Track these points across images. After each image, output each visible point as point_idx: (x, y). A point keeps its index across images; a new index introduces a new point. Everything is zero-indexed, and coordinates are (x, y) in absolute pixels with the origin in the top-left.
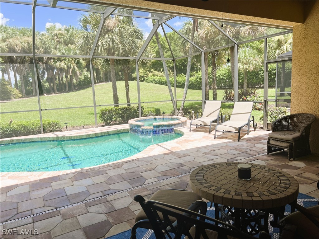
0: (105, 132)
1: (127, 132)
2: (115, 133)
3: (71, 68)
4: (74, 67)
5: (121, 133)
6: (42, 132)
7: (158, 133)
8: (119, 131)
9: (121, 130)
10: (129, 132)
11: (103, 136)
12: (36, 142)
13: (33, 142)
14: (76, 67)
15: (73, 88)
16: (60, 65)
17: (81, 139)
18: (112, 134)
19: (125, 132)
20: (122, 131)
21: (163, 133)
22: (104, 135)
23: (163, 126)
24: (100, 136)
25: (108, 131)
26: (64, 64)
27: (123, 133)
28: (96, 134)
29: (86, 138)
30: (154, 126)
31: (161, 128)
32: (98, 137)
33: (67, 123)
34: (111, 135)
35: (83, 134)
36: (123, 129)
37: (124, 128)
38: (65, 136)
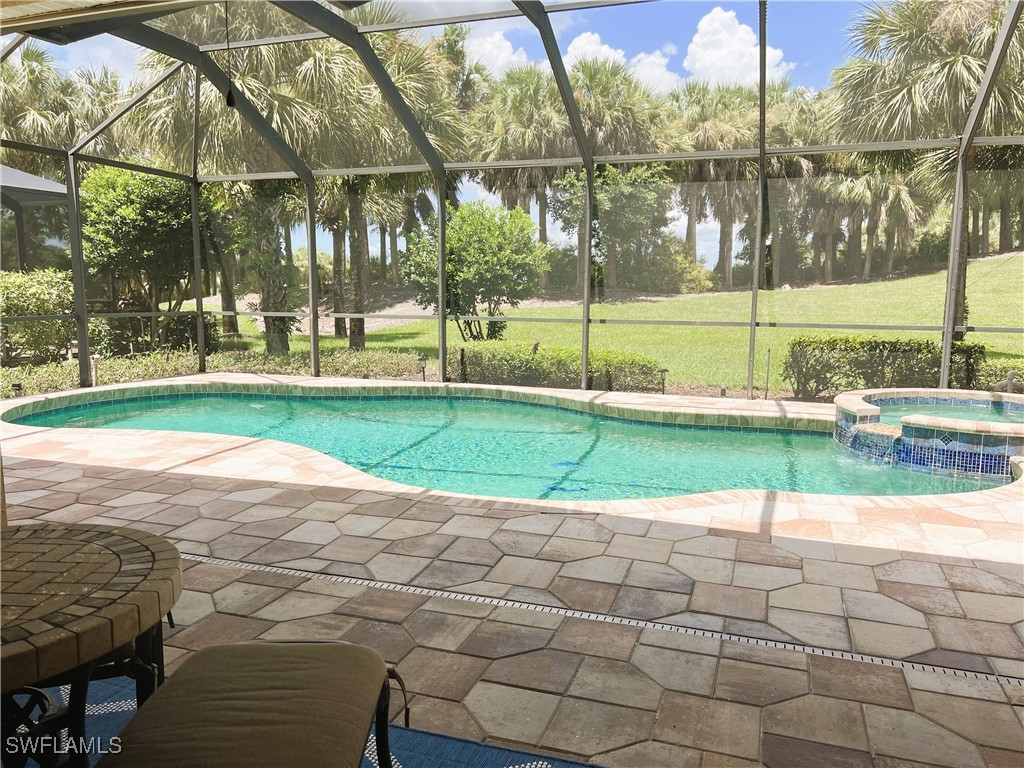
0: (731, 418)
1: (822, 434)
2: (772, 425)
3: (886, 197)
4: (898, 195)
5: (799, 433)
6: (583, 385)
7: (921, 462)
8: (791, 422)
9: (800, 420)
10: (831, 435)
11: (722, 428)
12: (546, 406)
13: (541, 405)
14: (905, 196)
15: (890, 270)
16: (851, 191)
17: (649, 423)
18: (762, 430)
19: (813, 433)
20: (800, 426)
21: (945, 465)
22: (726, 424)
23: (950, 435)
24: (713, 428)
25: (746, 413)
26: (863, 187)
27: (806, 432)
28: (697, 416)
29: (664, 425)
30: (907, 429)
31: (937, 443)
32: (705, 428)
33: (667, 371)
34: (755, 430)
35: (657, 409)
36: (806, 417)
37: (811, 417)
38: (608, 405)
